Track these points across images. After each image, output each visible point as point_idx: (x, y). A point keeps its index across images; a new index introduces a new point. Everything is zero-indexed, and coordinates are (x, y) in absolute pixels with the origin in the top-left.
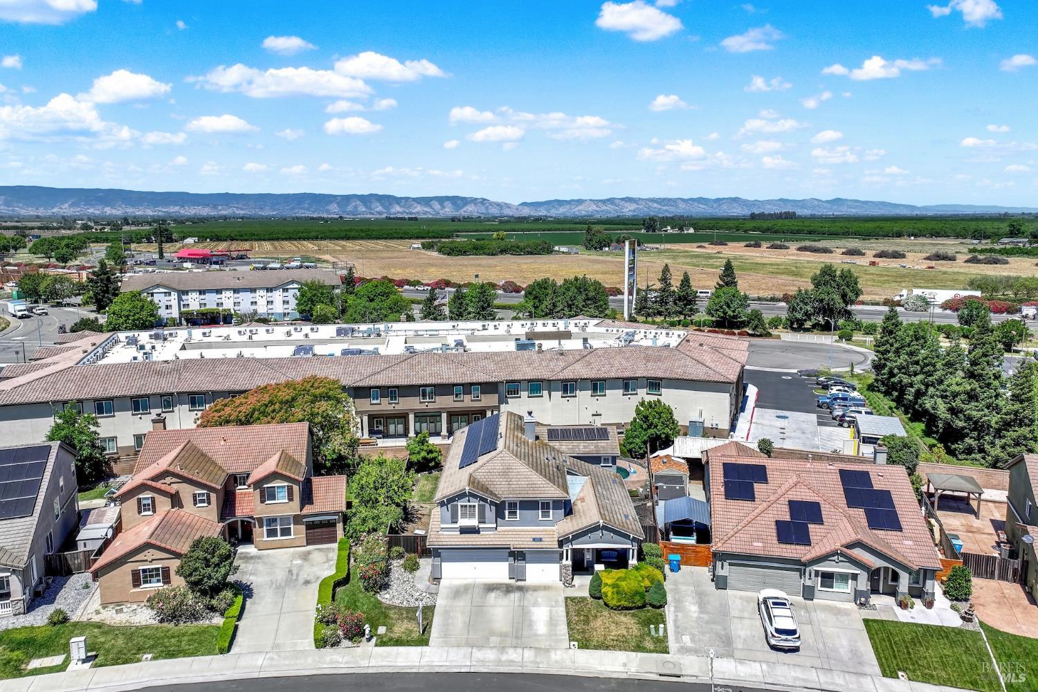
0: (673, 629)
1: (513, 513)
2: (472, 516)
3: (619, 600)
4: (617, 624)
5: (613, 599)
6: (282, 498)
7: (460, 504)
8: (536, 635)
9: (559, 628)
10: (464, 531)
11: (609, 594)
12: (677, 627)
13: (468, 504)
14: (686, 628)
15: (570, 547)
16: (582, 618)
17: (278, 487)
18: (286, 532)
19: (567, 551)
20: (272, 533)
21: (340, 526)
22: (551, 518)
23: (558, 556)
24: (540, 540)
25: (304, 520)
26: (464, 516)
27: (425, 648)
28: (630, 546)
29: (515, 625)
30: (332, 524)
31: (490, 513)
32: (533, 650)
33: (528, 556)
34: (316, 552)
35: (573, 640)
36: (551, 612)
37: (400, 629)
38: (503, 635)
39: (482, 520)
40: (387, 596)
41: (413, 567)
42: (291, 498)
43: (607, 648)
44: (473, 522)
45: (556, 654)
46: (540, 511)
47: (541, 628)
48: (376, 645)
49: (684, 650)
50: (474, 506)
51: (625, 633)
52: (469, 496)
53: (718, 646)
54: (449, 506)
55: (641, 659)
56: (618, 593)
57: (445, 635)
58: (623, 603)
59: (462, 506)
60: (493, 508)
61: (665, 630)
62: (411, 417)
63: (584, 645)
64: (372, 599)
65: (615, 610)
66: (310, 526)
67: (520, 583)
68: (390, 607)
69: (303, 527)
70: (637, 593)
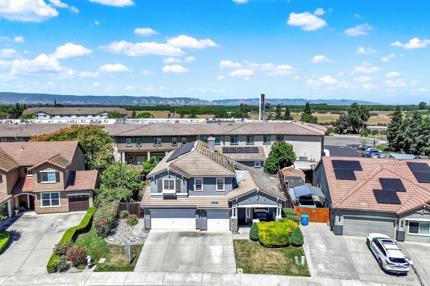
0: (310, 260)
1: (199, 187)
2: (172, 188)
3: (271, 241)
4: (270, 256)
5: (267, 239)
6: (52, 179)
7: (163, 179)
8: (213, 264)
9: (229, 259)
10: (167, 197)
11: (264, 236)
12: (313, 259)
13: (169, 179)
14: (320, 259)
15: (237, 206)
16: (245, 253)
17: (49, 173)
18: (56, 203)
19: (235, 209)
20: (46, 203)
21: (91, 200)
22: (224, 190)
23: (228, 213)
24: (217, 203)
25: (68, 195)
26: (166, 187)
27: (130, 273)
28: (277, 206)
29: (198, 257)
30: (86, 198)
31: (184, 186)
32: (209, 273)
33: (208, 214)
34: (74, 215)
35: (239, 267)
36: (223, 249)
37: (114, 260)
38: (189, 264)
39: (178, 190)
40: (112, 239)
41: (134, 223)
42: (58, 180)
43: (264, 272)
44: (173, 191)
45: (227, 277)
46: (217, 185)
47: (216, 259)
48: (95, 271)
49: (321, 274)
50: (173, 181)
51: (276, 262)
52: (169, 174)
53: (345, 271)
54: (156, 181)
55: (290, 280)
56: (270, 235)
57: (147, 263)
58: (274, 242)
59: (165, 181)
60: (186, 182)
61: (306, 261)
62: (149, 154)
63: (248, 270)
64: (101, 241)
65: (268, 247)
66: (72, 200)
67: (203, 232)
68: (111, 246)
69: (67, 200)
70: (283, 236)
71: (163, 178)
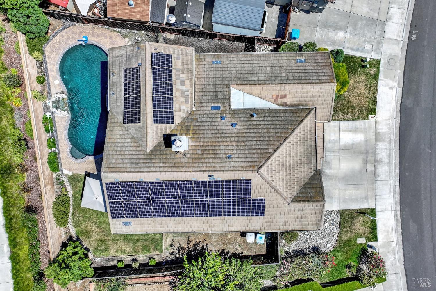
0: (359, 53)
12: (357, 50)
14: (359, 44)
16: (350, 110)
27: (377, 210)
29: (356, 154)
32: (377, 143)
35: (368, 117)
36: (343, 131)
38: (365, 162)
48: (376, 240)
49: (378, 50)
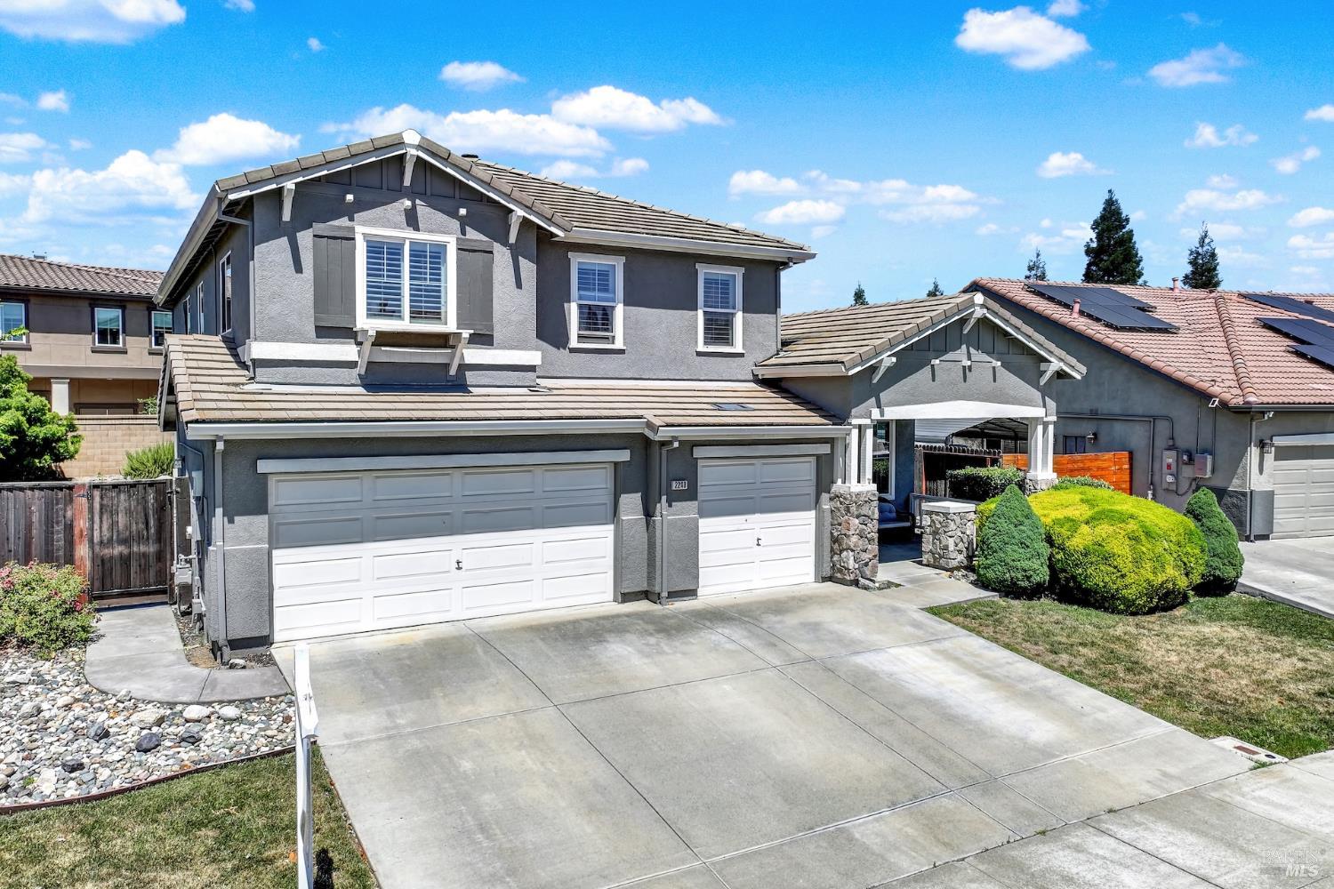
1: (597, 317)
2: (426, 306)
10: (389, 378)
13: (410, 234)
19: (863, 432)
22: (737, 347)
24: (743, 407)
26: (383, 302)
28: (1039, 412)
29: (882, 734)
31: (513, 294)
36: (946, 656)
39: (475, 326)
46: (700, 313)
50: (440, 251)
52: (412, 194)
54: (305, 238)
59: (375, 249)
60: (528, 268)
67: (683, 605)
71: (364, 223)
